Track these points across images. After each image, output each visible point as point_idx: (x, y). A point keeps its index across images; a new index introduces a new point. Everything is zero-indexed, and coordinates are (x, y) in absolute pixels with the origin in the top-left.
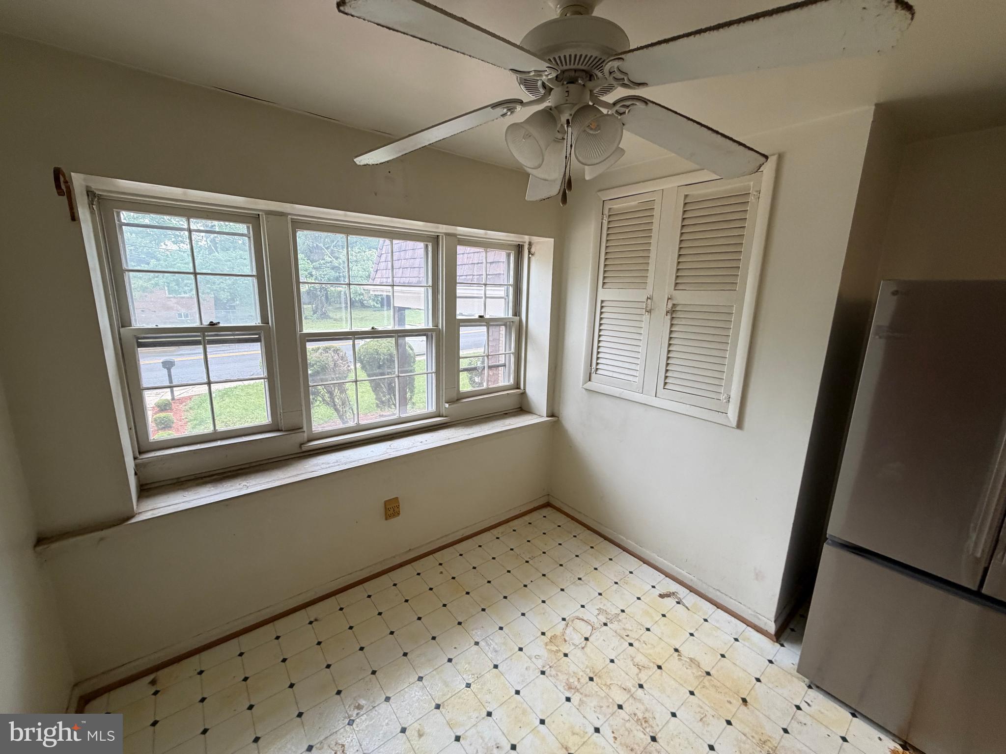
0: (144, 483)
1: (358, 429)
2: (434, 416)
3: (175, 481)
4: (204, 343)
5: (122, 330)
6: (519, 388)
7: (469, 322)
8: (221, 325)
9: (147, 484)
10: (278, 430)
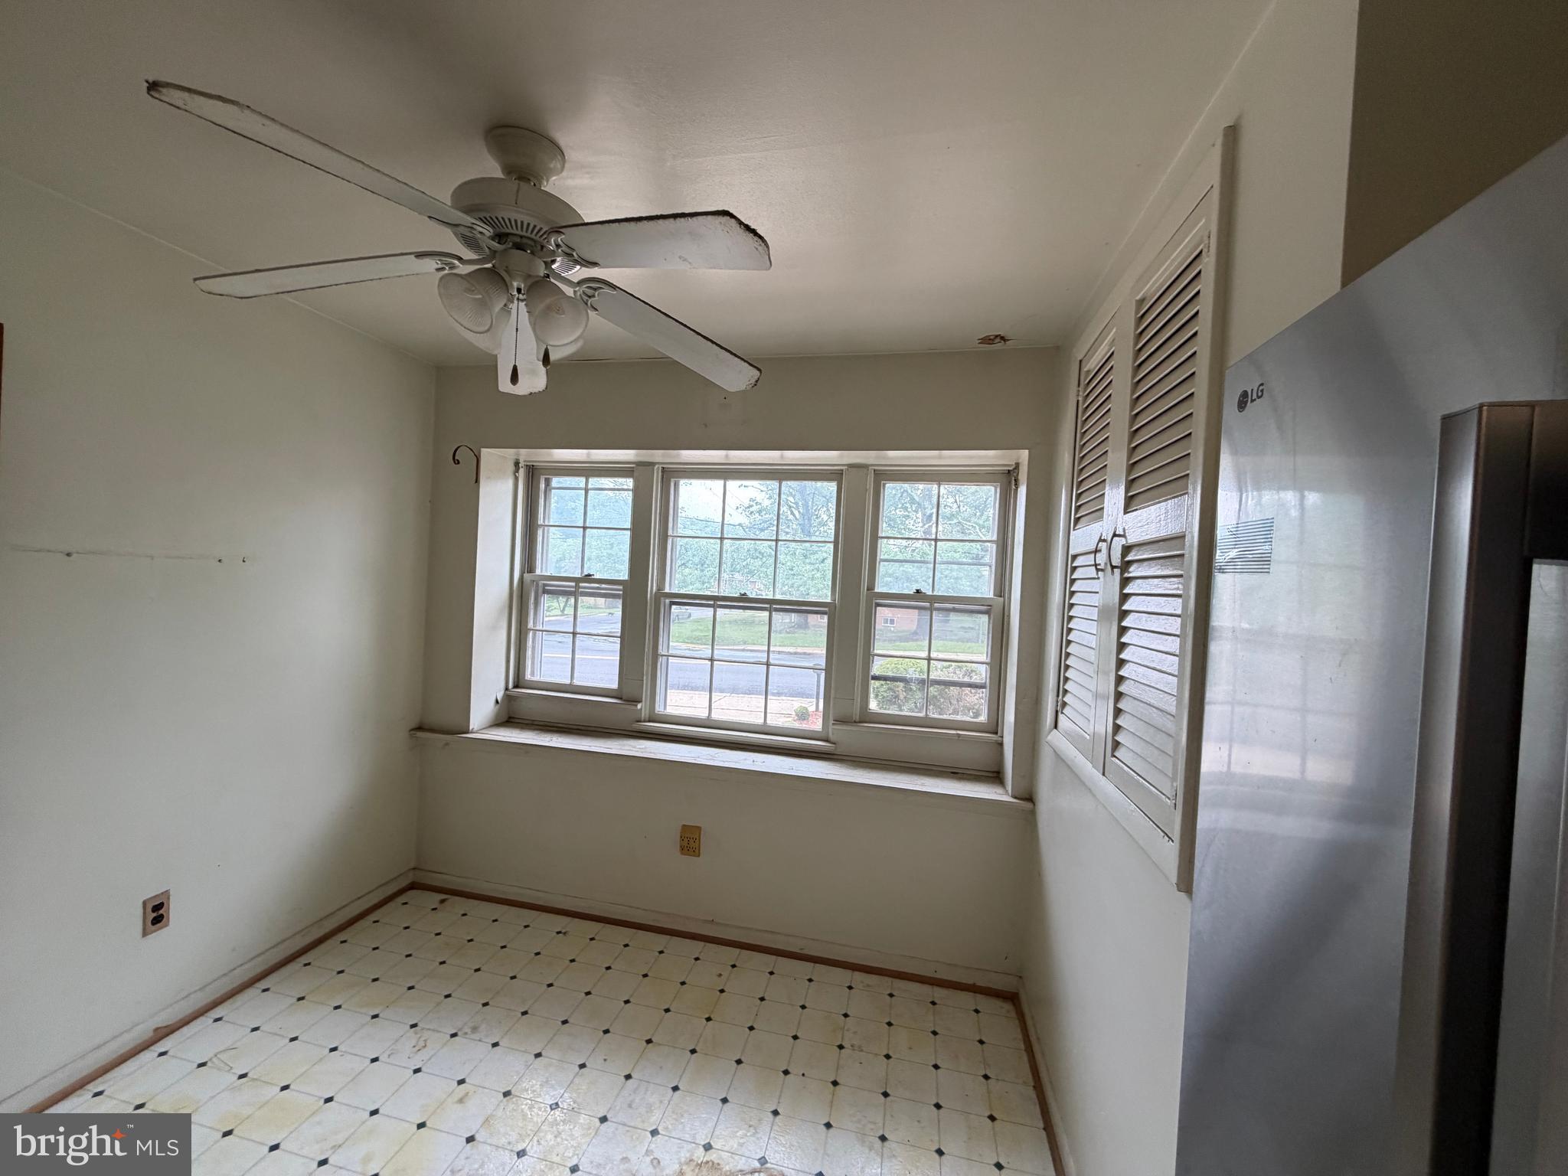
0: (513, 716)
1: (707, 723)
2: (817, 738)
3: (530, 722)
4: (575, 594)
5: (526, 575)
6: (996, 733)
7: (897, 600)
8: (595, 577)
9: (514, 718)
10: (621, 699)
